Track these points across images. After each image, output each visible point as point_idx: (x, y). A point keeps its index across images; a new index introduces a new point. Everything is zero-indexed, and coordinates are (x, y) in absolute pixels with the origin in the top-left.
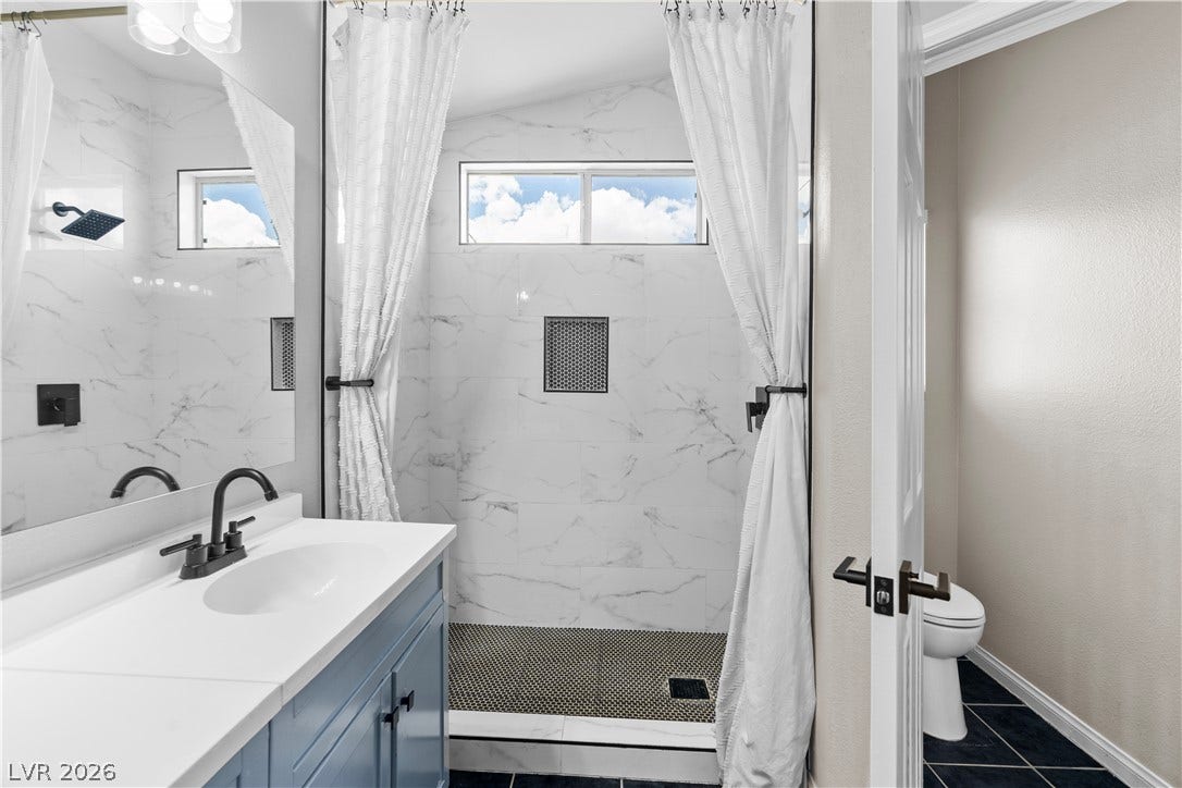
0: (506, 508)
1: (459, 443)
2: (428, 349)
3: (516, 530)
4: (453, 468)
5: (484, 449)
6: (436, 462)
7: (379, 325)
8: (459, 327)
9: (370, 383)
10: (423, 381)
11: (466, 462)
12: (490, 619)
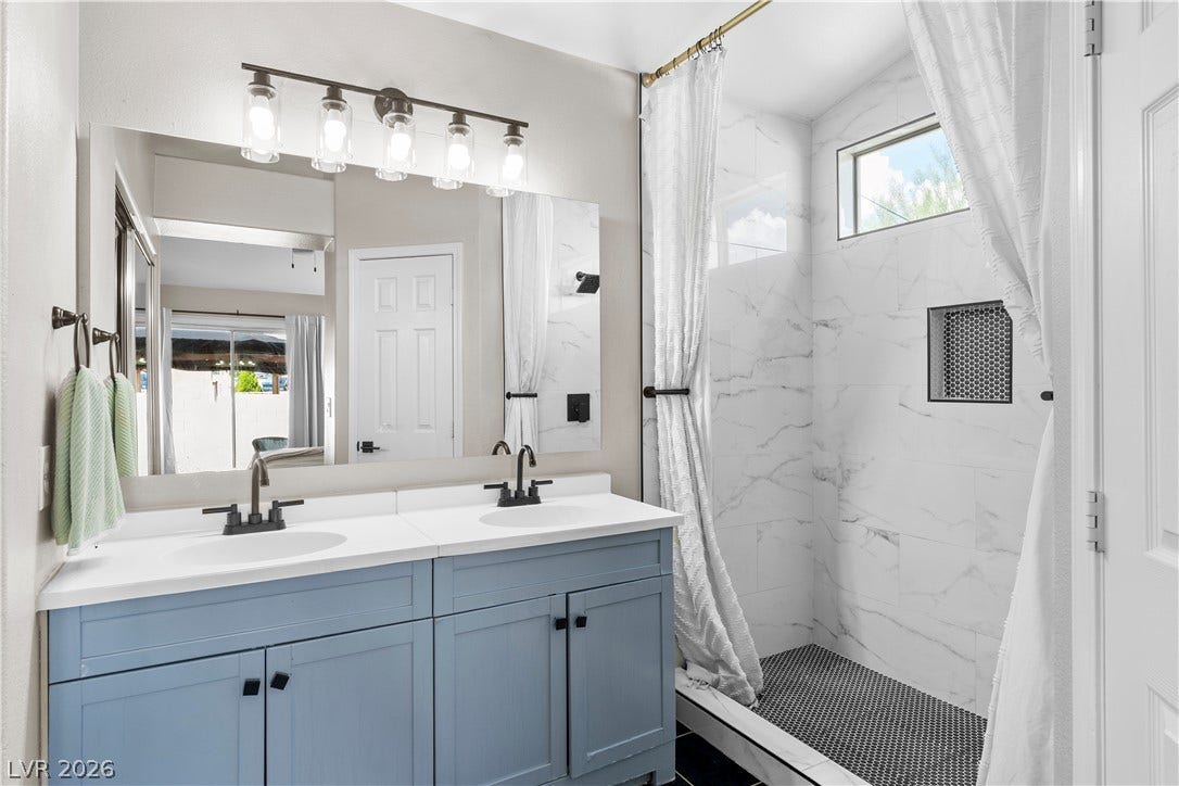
0: (886, 538)
1: (840, 457)
2: (810, 355)
3: (898, 566)
4: (834, 483)
5: (863, 466)
6: (819, 476)
7: (683, 342)
8: (838, 331)
9: (686, 392)
10: (800, 390)
11: (846, 479)
12: (871, 663)
